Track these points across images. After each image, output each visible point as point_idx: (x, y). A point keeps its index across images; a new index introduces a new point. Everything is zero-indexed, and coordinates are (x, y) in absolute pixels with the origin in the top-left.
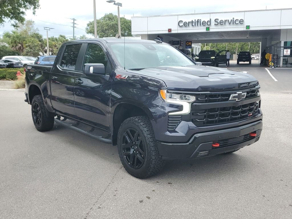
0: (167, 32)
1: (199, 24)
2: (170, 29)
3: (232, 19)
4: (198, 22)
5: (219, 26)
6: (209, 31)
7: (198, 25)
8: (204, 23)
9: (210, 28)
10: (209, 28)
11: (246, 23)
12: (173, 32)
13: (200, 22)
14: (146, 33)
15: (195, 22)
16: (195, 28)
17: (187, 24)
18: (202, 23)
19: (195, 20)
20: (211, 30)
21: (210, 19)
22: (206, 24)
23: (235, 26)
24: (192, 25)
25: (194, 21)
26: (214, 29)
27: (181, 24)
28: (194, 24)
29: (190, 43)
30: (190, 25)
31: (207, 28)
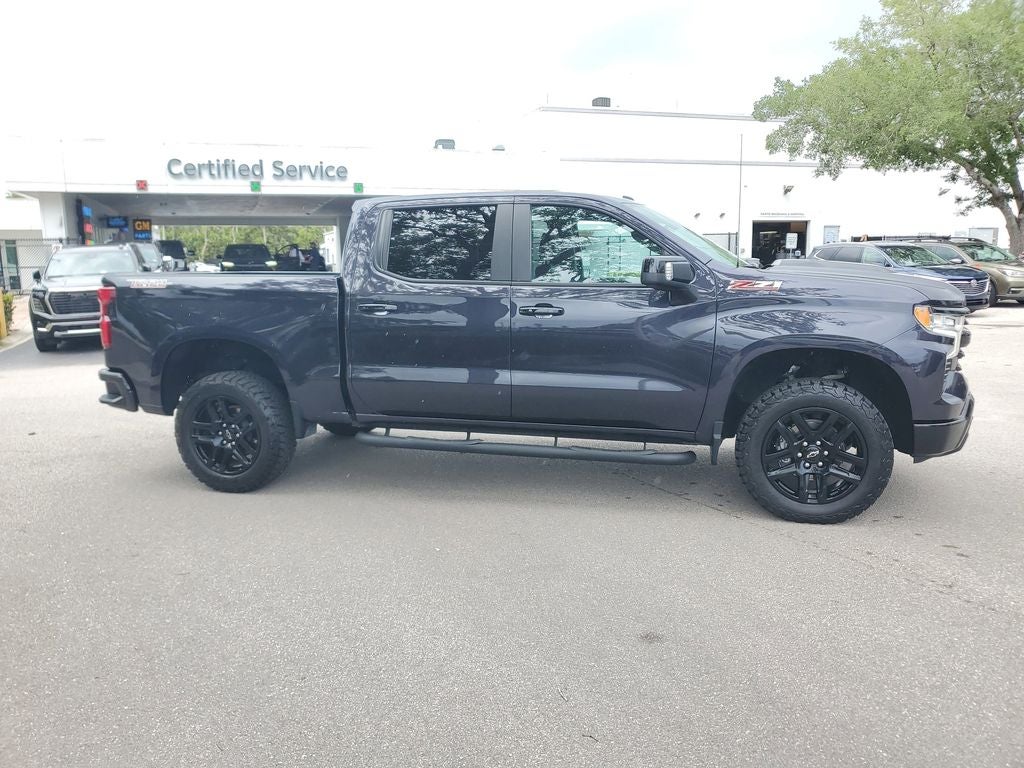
0: (133, 190)
1: (230, 173)
2: (141, 181)
3: (319, 165)
4: (226, 166)
5: (286, 182)
6: (258, 193)
7: (226, 174)
8: (244, 172)
9: (262, 183)
10: (259, 183)
11: (353, 178)
12: (152, 190)
13: (234, 166)
14: (63, 189)
15: (218, 165)
16: (217, 182)
17: (194, 168)
18: (240, 170)
19: (218, 161)
20: (266, 191)
21: (261, 161)
22: (251, 175)
23: (326, 183)
24: (211, 175)
25: (214, 162)
26: (271, 187)
27: (177, 169)
28: (215, 172)
29: (146, 225)
30: (205, 173)
31: (252, 183)
